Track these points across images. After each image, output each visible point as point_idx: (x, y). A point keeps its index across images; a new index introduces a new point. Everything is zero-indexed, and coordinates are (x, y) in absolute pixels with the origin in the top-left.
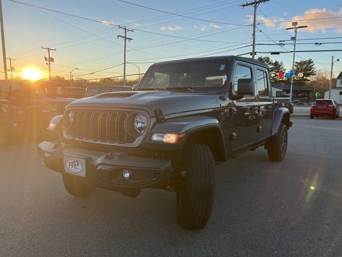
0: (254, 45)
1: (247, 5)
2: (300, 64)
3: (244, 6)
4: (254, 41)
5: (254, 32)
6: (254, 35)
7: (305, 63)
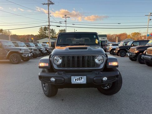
0: (49, 22)
1: (45, 4)
2: (61, 30)
3: (43, 4)
4: (49, 20)
5: (49, 16)
6: (49, 17)
7: (63, 30)
